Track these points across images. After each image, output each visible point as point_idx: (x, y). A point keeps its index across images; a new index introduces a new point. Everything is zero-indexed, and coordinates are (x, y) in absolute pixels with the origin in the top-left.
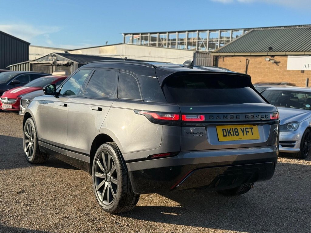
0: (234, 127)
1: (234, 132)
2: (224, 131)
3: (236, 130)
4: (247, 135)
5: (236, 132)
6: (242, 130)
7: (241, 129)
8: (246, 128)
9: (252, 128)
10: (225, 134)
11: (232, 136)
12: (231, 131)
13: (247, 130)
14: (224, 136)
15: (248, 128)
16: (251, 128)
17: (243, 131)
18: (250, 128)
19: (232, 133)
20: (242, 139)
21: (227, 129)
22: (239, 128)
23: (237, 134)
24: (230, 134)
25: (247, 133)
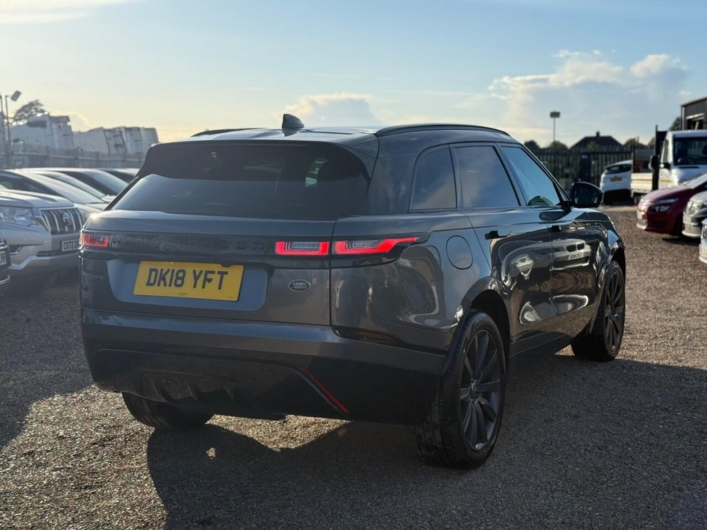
0: (176, 266)
1: (174, 279)
2: (154, 273)
3: (181, 275)
4: (203, 287)
5: (178, 278)
6: (197, 274)
7: (194, 272)
8: (207, 272)
9: (226, 273)
10: (152, 281)
11: (165, 285)
12: (168, 277)
13: (209, 276)
14: (148, 284)
15: (213, 272)
16: (222, 274)
17: (196, 278)
18: (219, 273)
19: (168, 281)
20: (185, 296)
21: (162, 270)
22: (189, 268)
23: (179, 282)
24: (162, 282)
25: (207, 282)
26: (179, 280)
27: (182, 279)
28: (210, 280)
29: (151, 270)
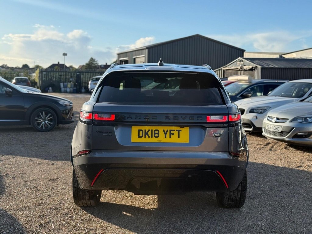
0: (154, 128)
1: (153, 134)
2: (141, 132)
3: (157, 132)
4: (170, 137)
5: (155, 134)
6: (166, 132)
7: (164, 131)
8: (170, 131)
9: (181, 131)
10: (141, 135)
11: (149, 137)
12: (150, 133)
13: (172, 132)
14: (139, 137)
15: (174, 130)
16: (179, 131)
17: (166, 134)
18: (177, 130)
19: (150, 135)
20: (161, 142)
21: (145, 130)
22: (161, 129)
23: (157, 135)
24: (147, 136)
25: (172, 135)
26: (156, 134)
27: (158, 134)
28: (173, 134)
29: (139, 131)
